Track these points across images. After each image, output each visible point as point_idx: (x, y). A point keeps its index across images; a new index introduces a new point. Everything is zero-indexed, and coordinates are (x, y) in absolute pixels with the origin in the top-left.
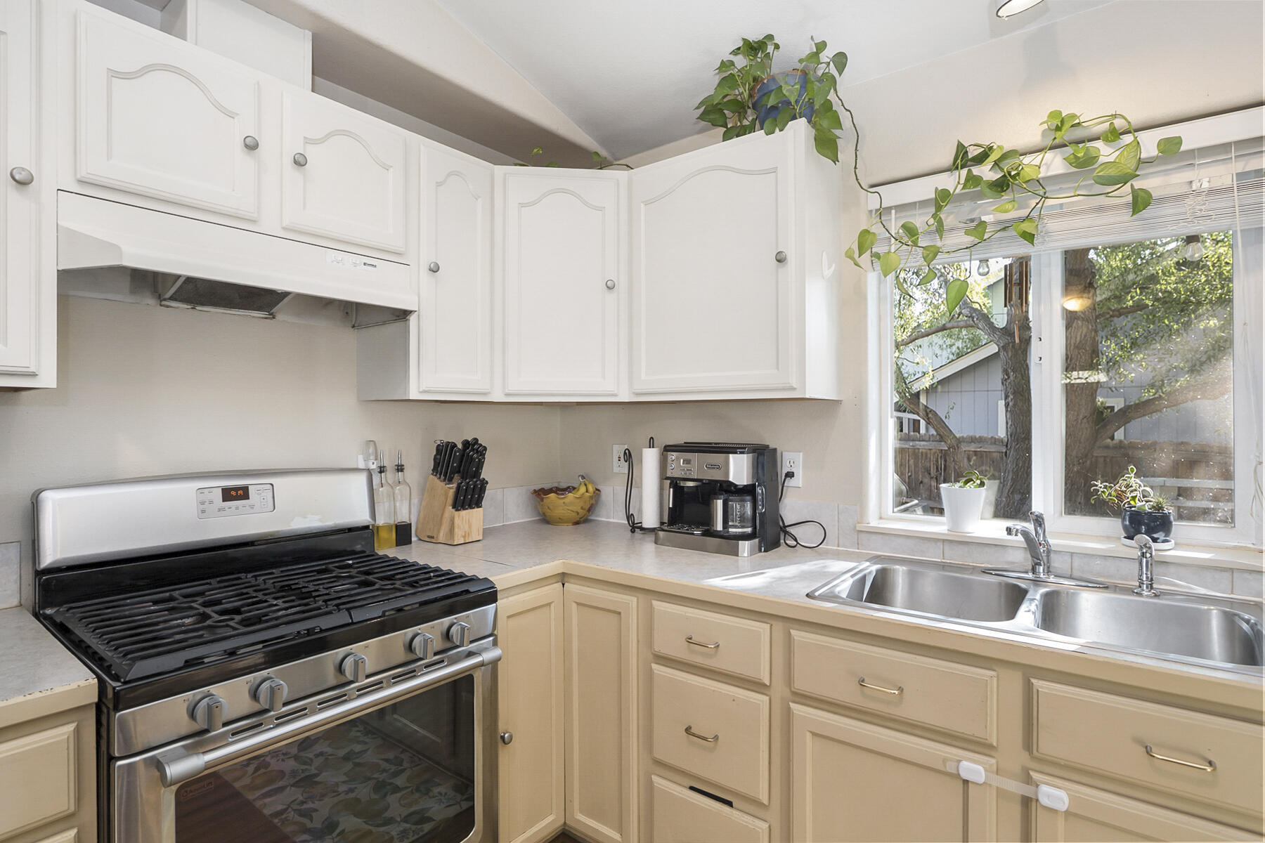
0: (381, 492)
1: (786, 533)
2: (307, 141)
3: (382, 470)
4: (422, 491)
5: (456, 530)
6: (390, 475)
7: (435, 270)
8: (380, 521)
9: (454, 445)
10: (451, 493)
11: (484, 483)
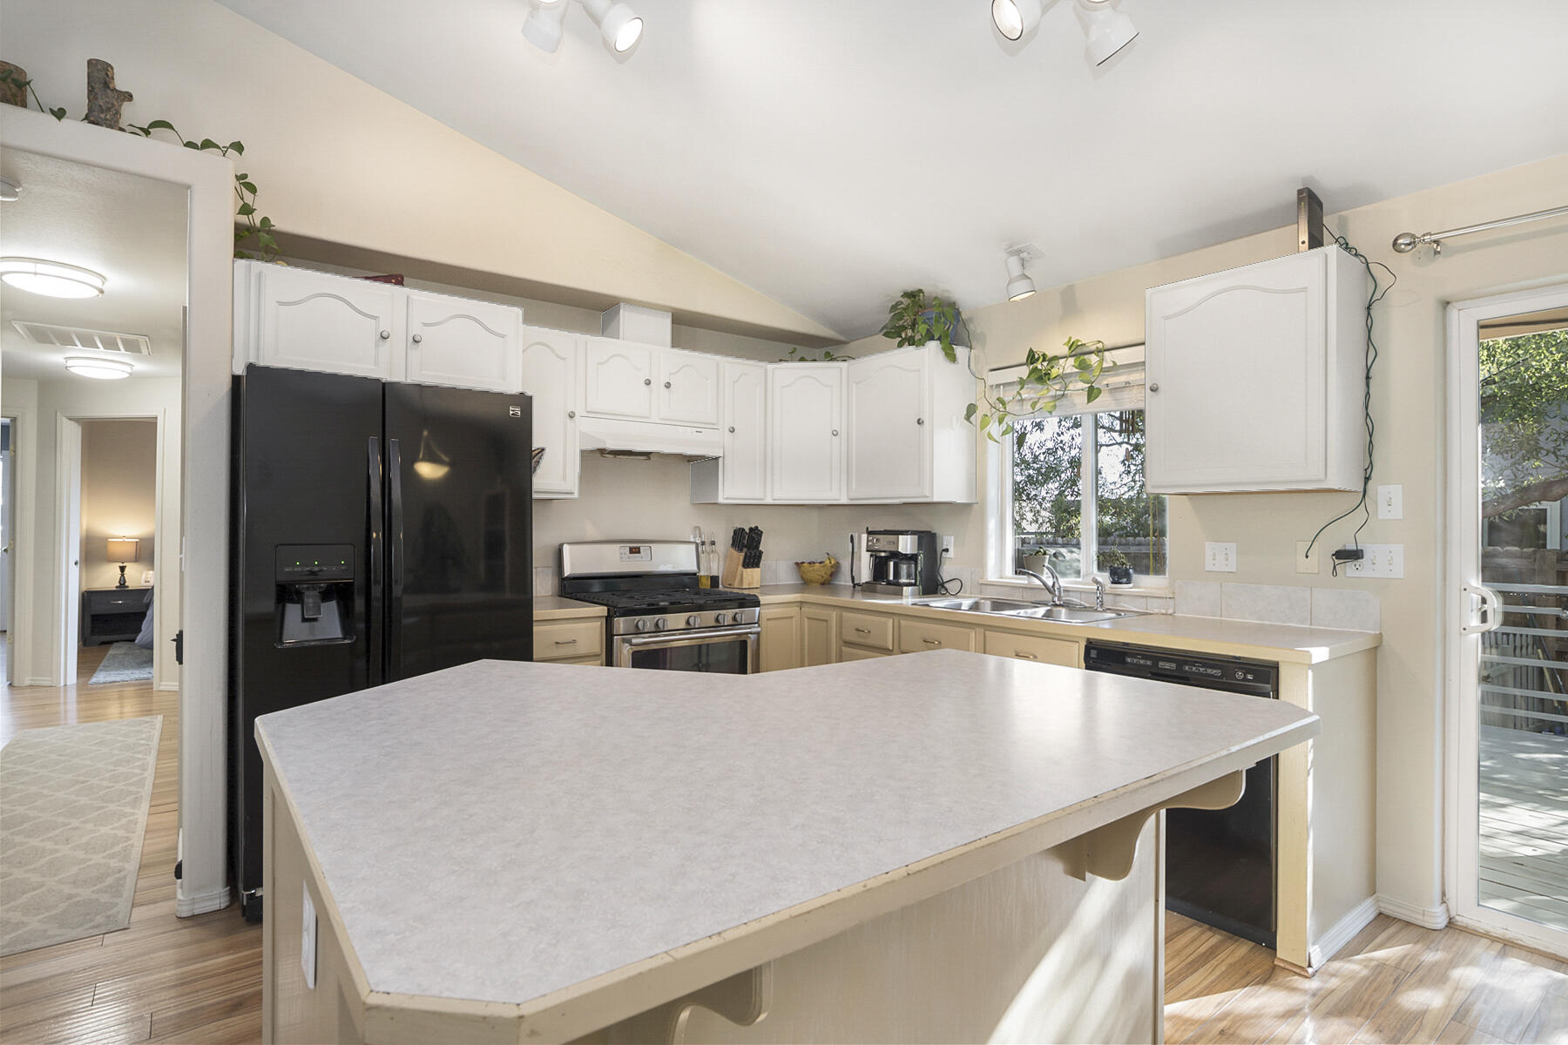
0: (702, 556)
1: (943, 587)
2: (671, 374)
3: (703, 543)
4: (726, 557)
5: (744, 580)
6: (707, 547)
7: (732, 430)
8: (702, 573)
9: (743, 530)
10: (742, 558)
11: (761, 553)
